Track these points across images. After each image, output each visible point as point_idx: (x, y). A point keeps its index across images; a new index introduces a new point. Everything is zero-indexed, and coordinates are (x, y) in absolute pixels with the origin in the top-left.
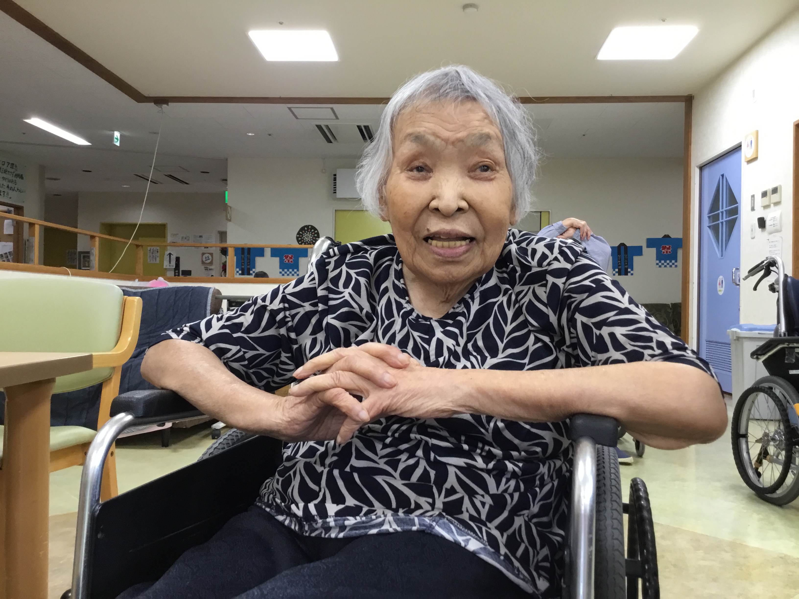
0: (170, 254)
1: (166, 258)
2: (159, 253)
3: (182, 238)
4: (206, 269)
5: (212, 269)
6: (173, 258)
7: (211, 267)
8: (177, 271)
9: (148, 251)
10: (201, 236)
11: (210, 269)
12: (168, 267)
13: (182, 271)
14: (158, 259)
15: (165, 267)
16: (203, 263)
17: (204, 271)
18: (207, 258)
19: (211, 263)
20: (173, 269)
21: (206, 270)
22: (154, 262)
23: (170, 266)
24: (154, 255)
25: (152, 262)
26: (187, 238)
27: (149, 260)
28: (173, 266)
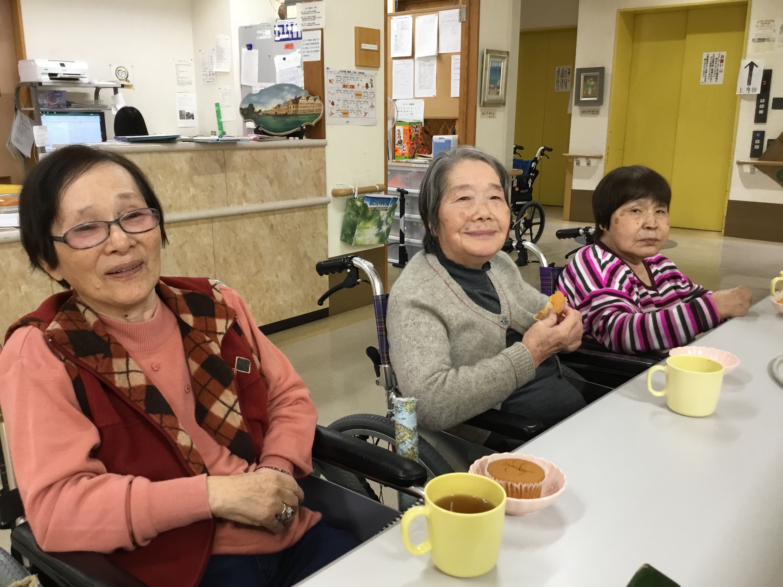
0: (752, 65)
6: (758, 72)
8: (763, 101)
9: (703, 62)
12: (745, 92)
14: (721, 76)
15: (737, 92)
20: (755, 98)
22: (714, 82)
23: (748, 89)
24: (714, 68)
25: (708, 82)
27: (702, 79)
28: (755, 90)
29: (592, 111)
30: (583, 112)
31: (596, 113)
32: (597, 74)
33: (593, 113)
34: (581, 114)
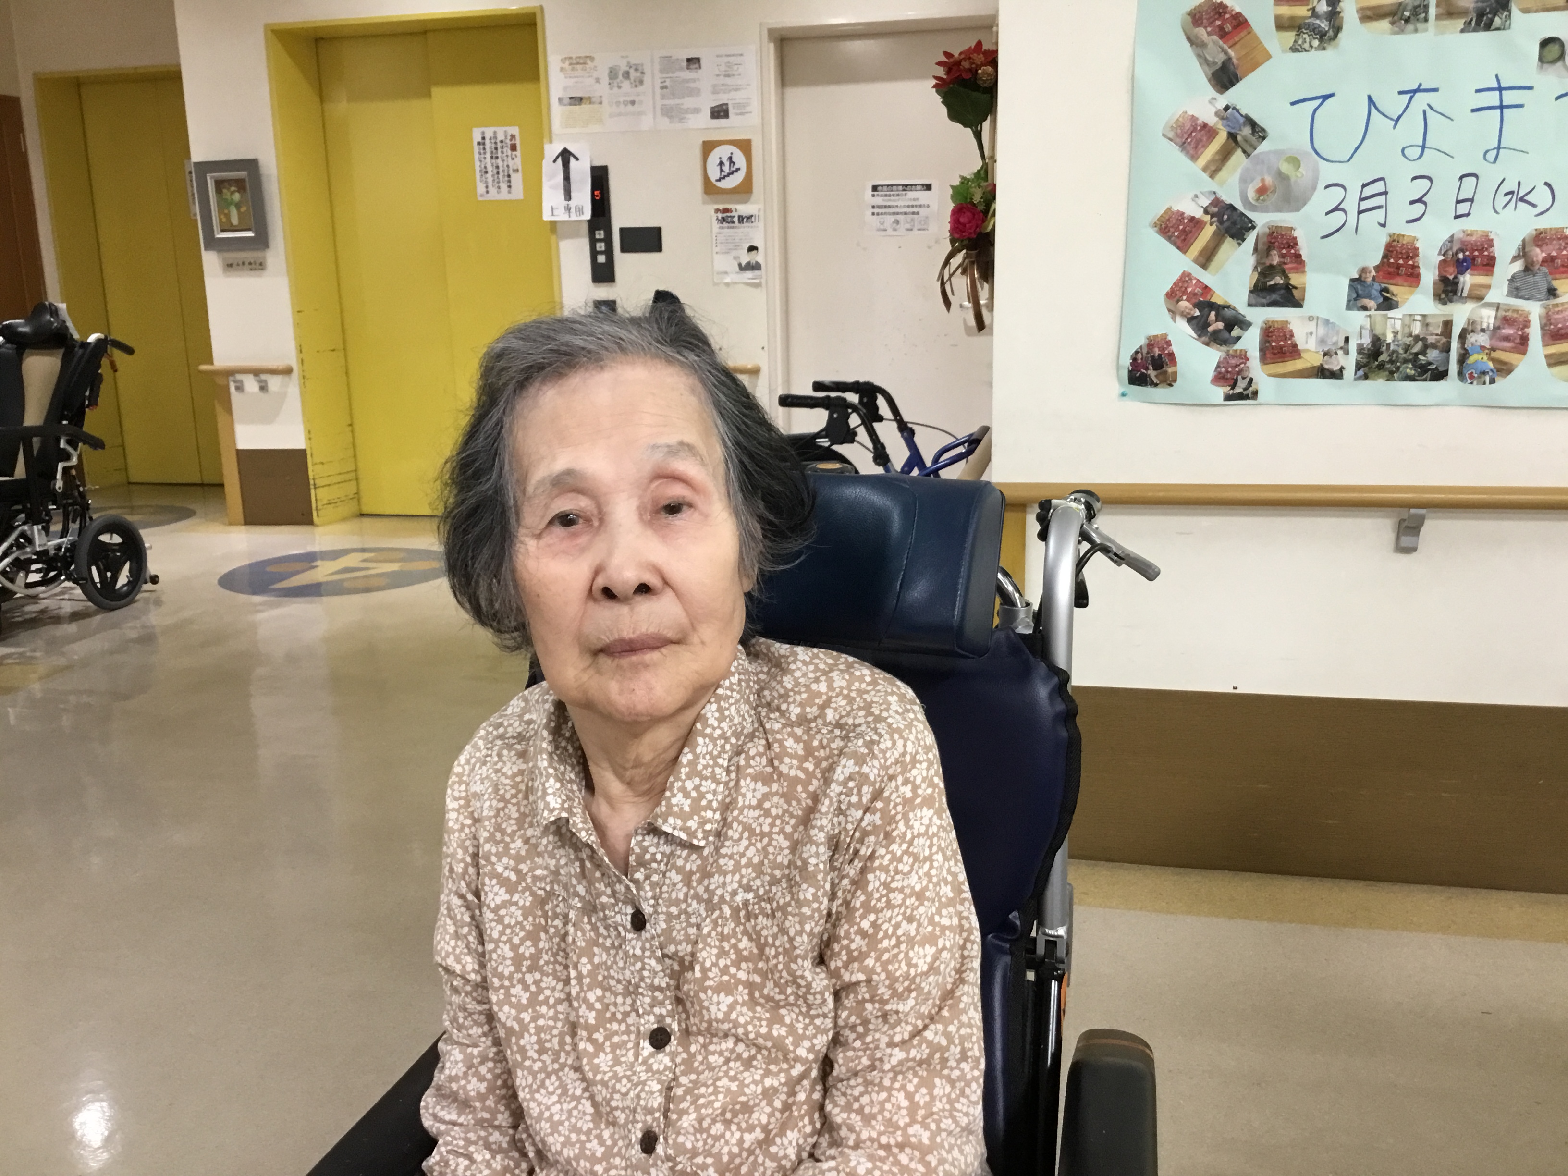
0: (566, 156)
1: (552, 173)
2: (518, 152)
3: (613, 74)
4: (726, 218)
5: (749, 218)
6: (581, 171)
7: (743, 209)
8: (600, 234)
9: (476, 149)
10: (694, 62)
11: (741, 219)
12: (563, 215)
13: (623, 231)
14: (517, 179)
15: (547, 216)
16: (709, 188)
17: (716, 226)
18: (726, 169)
19: (745, 190)
20: (585, 229)
21: (724, 220)
22: (504, 195)
23: (568, 209)
24: (500, 162)
25: (493, 194)
26: (633, 74)
27: (481, 189)
28: (580, 211)
29: (250, 264)
30: (229, 266)
31: (259, 266)
32: (243, 174)
33: (253, 266)
34: (225, 271)
